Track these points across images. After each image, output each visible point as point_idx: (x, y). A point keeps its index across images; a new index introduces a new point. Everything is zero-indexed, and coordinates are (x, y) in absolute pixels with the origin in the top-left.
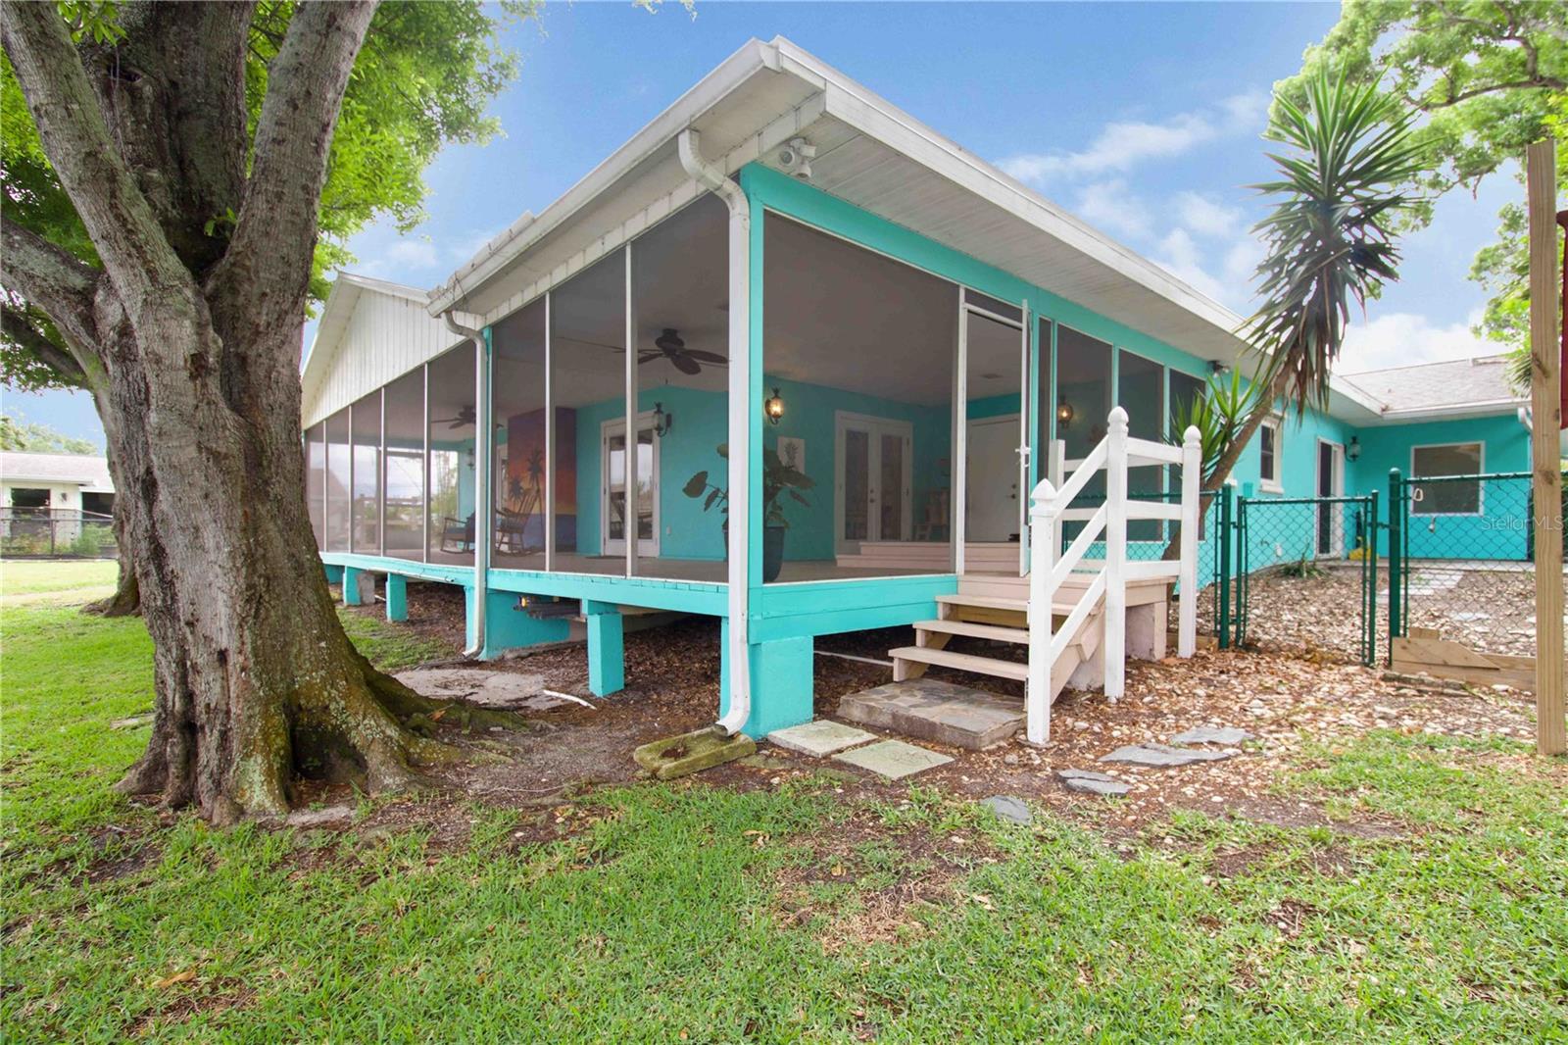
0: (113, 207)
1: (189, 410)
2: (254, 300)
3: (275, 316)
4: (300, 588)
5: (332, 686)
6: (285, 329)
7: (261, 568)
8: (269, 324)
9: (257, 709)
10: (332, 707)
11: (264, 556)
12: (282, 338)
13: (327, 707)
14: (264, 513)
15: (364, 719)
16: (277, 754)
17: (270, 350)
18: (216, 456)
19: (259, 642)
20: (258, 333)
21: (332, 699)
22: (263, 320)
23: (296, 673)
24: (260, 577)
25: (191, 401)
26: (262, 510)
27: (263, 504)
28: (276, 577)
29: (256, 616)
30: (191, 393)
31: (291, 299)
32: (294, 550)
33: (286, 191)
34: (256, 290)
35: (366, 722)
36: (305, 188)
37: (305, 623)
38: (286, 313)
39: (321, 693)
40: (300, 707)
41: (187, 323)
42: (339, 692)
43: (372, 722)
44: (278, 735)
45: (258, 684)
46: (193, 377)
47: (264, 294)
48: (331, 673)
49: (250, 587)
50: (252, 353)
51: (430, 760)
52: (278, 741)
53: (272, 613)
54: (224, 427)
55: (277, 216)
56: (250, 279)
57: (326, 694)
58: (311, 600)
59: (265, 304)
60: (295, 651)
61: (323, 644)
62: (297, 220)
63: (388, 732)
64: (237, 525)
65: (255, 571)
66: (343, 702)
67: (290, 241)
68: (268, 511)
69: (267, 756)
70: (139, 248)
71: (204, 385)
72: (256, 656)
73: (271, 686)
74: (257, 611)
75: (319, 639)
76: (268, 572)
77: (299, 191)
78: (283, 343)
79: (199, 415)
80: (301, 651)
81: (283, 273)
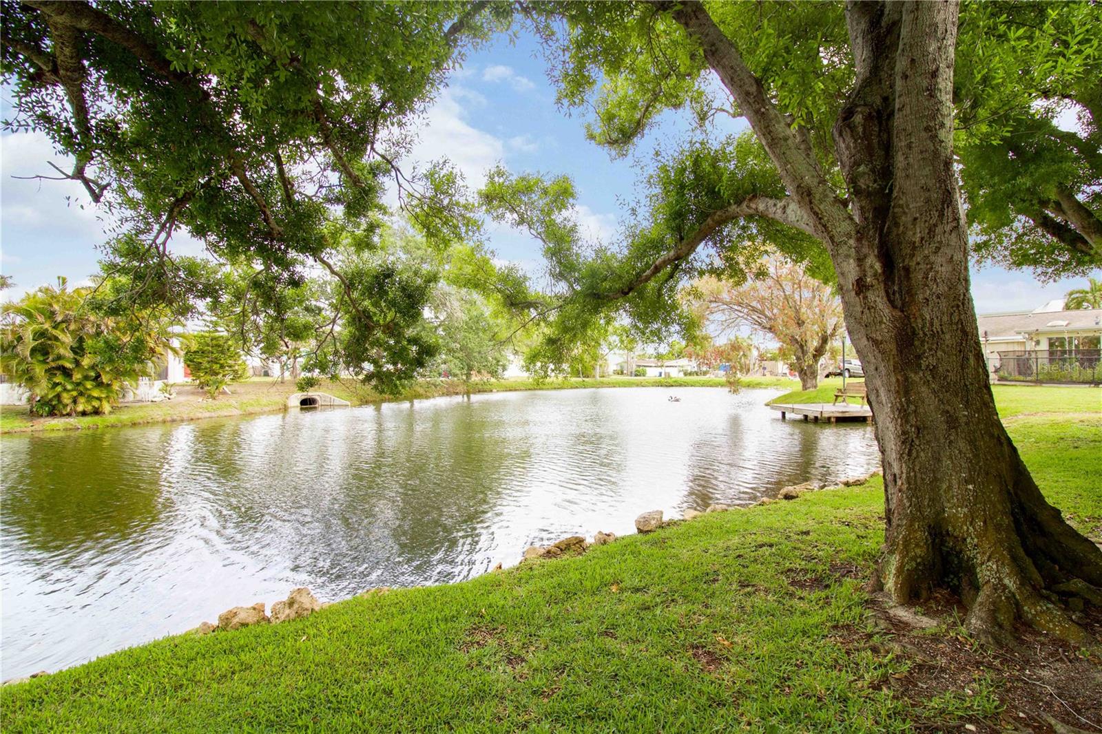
0: (812, 209)
1: (858, 315)
2: (910, 226)
3: (927, 231)
4: (952, 438)
5: (971, 524)
6: (938, 238)
7: (913, 420)
8: (922, 239)
9: (905, 522)
10: (969, 540)
11: (915, 411)
12: (937, 245)
13: (965, 540)
14: (917, 378)
15: (988, 561)
16: (914, 559)
17: (927, 257)
18: (876, 343)
19: (912, 474)
20: (914, 248)
21: (969, 535)
22: (917, 239)
23: (945, 504)
24: (911, 426)
25: (859, 309)
26: (914, 377)
27: (916, 373)
28: (925, 428)
29: (909, 454)
30: (858, 304)
31: (937, 214)
32: (948, 408)
33: (913, 140)
34: (909, 219)
35: (990, 564)
36: (927, 129)
37: (954, 466)
38: (935, 225)
39: (961, 528)
40: (948, 534)
41: (852, 261)
42: (975, 530)
43: (994, 567)
44: (917, 545)
45: (908, 504)
46: (857, 294)
47: (915, 219)
48: (972, 512)
49: (904, 433)
50: (913, 264)
51: (1044, 627)
52: (918, 551)
53: (922, 454)
54: (881, 322)
55: (911, 160)
56: (905, 213)
57: (965, 528)
58: (964, 450)
59: (917, 226)
60: (945, 487)
61: (970, 487)
62: (926, 155)
63: (1006, 581)
64: (893, 389)
65: (907, 422)
66: (976, 540)
67: (924, 173)
68: (921, 378)
69: (903, 558)
70: (824, 226)
71: (865, 298)
72: (909, 483)
73: (919, 508)
74: (910, 451)
75: (967, 482)
76: (918, 423)
77: (923, 134)
78: (938, 248)
79: (865, 317)
80: (950, 487)
81: (925, 198)
